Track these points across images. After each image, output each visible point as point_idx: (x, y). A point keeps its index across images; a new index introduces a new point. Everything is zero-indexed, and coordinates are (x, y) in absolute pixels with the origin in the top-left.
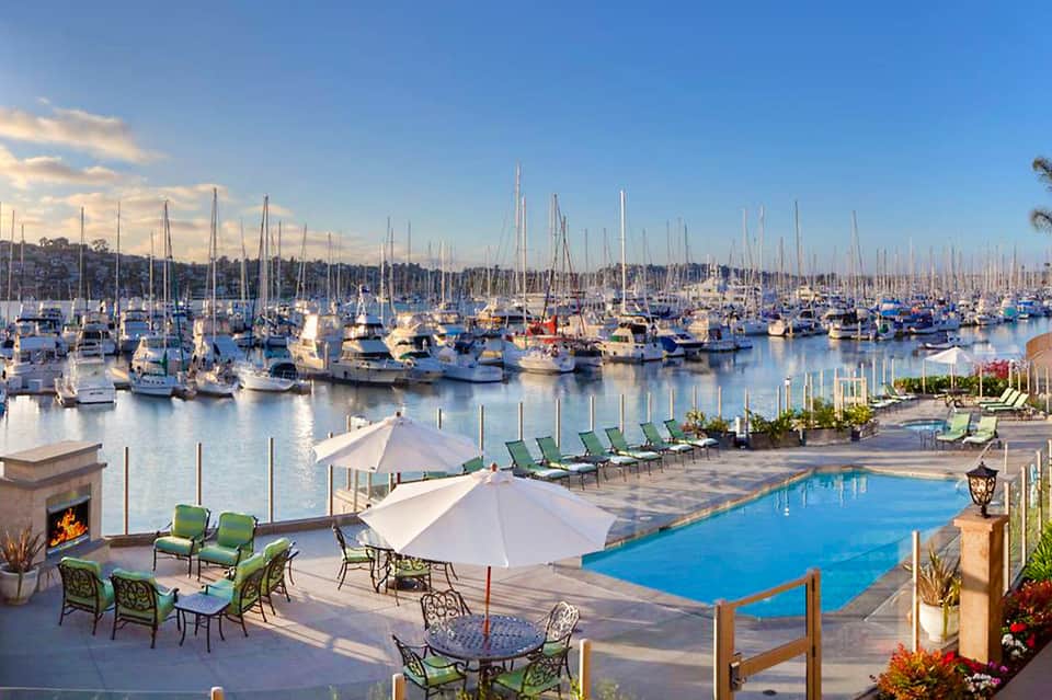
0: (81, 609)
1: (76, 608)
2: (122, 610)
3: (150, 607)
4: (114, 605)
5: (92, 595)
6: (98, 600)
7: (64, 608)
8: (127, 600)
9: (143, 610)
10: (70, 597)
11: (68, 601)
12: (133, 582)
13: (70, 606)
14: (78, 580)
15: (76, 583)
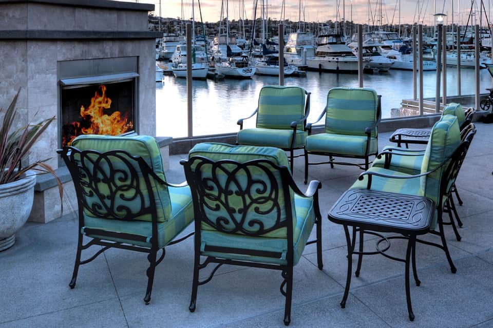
0: (118, 245)
1: (108, 246)
2: (211, 237)
3: (278, 225)
4: (191, 228)
5: (143, 211)
6: (155, 222)
7: (81, 248)
8: (223, 213)
9: (261, 233)
10: (93, 223)
11: (89, 232)
12: (240, 166)
13: (96, 242)
14: (109, 181)
15: (104, 189)
